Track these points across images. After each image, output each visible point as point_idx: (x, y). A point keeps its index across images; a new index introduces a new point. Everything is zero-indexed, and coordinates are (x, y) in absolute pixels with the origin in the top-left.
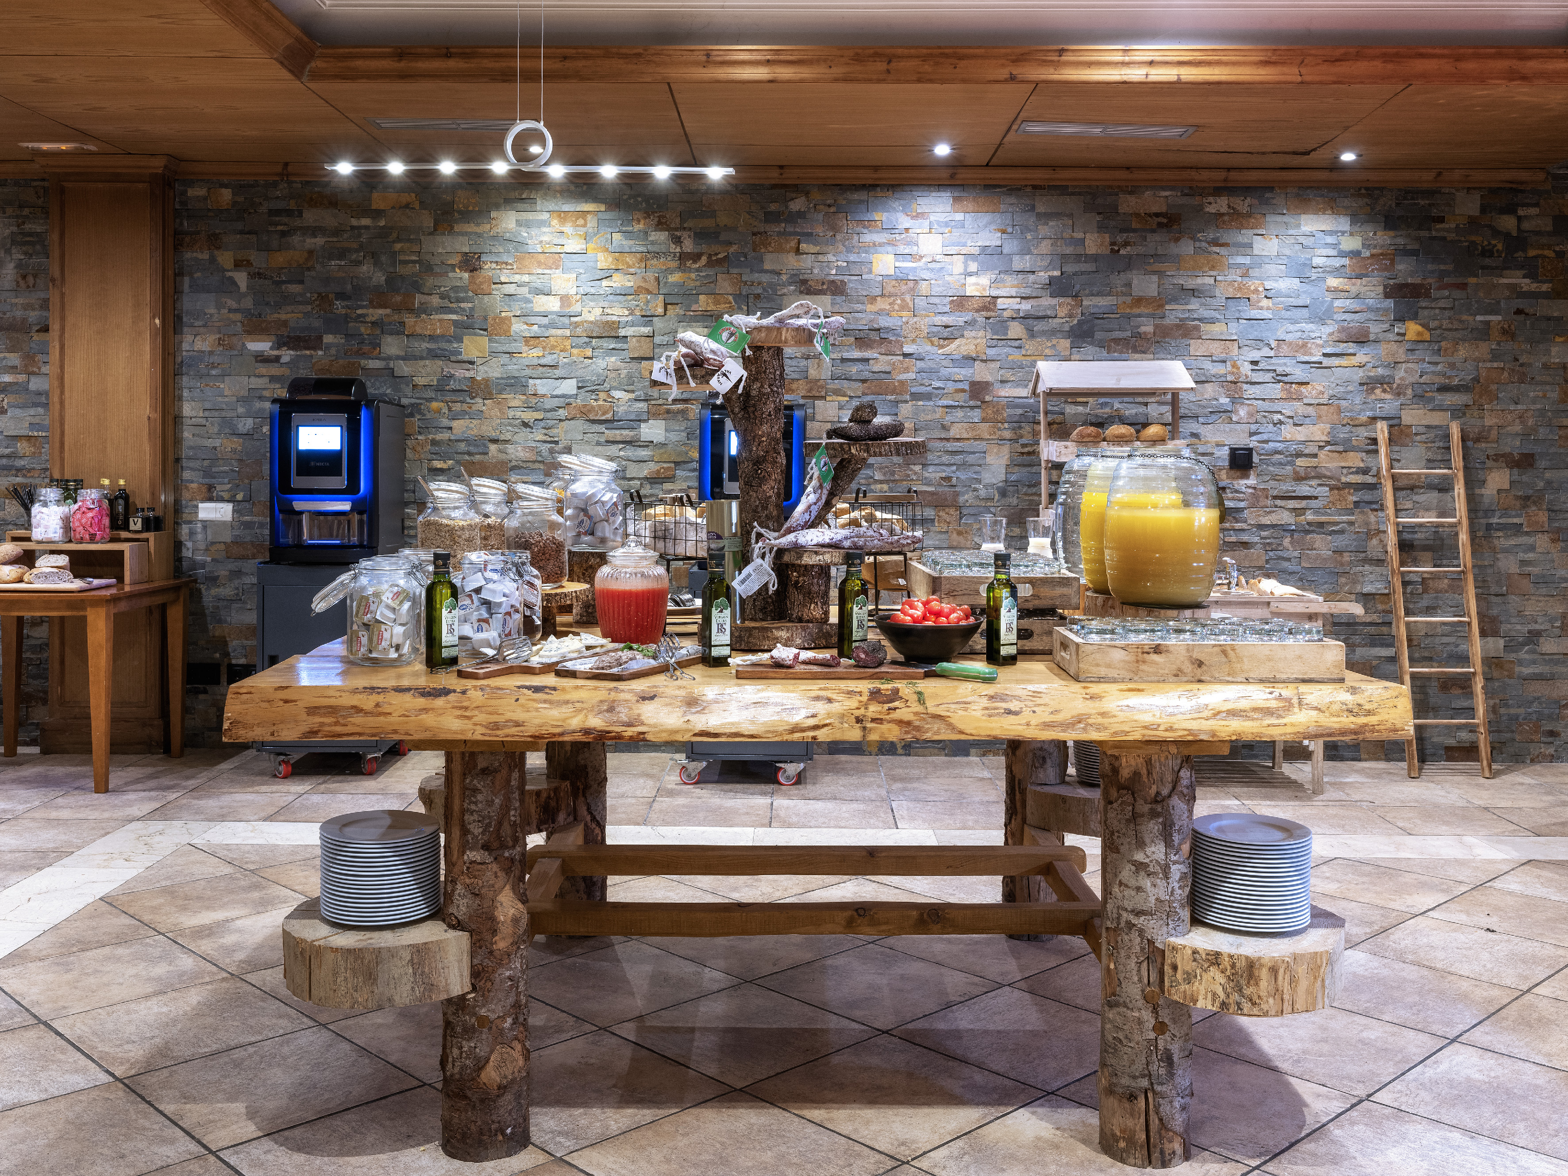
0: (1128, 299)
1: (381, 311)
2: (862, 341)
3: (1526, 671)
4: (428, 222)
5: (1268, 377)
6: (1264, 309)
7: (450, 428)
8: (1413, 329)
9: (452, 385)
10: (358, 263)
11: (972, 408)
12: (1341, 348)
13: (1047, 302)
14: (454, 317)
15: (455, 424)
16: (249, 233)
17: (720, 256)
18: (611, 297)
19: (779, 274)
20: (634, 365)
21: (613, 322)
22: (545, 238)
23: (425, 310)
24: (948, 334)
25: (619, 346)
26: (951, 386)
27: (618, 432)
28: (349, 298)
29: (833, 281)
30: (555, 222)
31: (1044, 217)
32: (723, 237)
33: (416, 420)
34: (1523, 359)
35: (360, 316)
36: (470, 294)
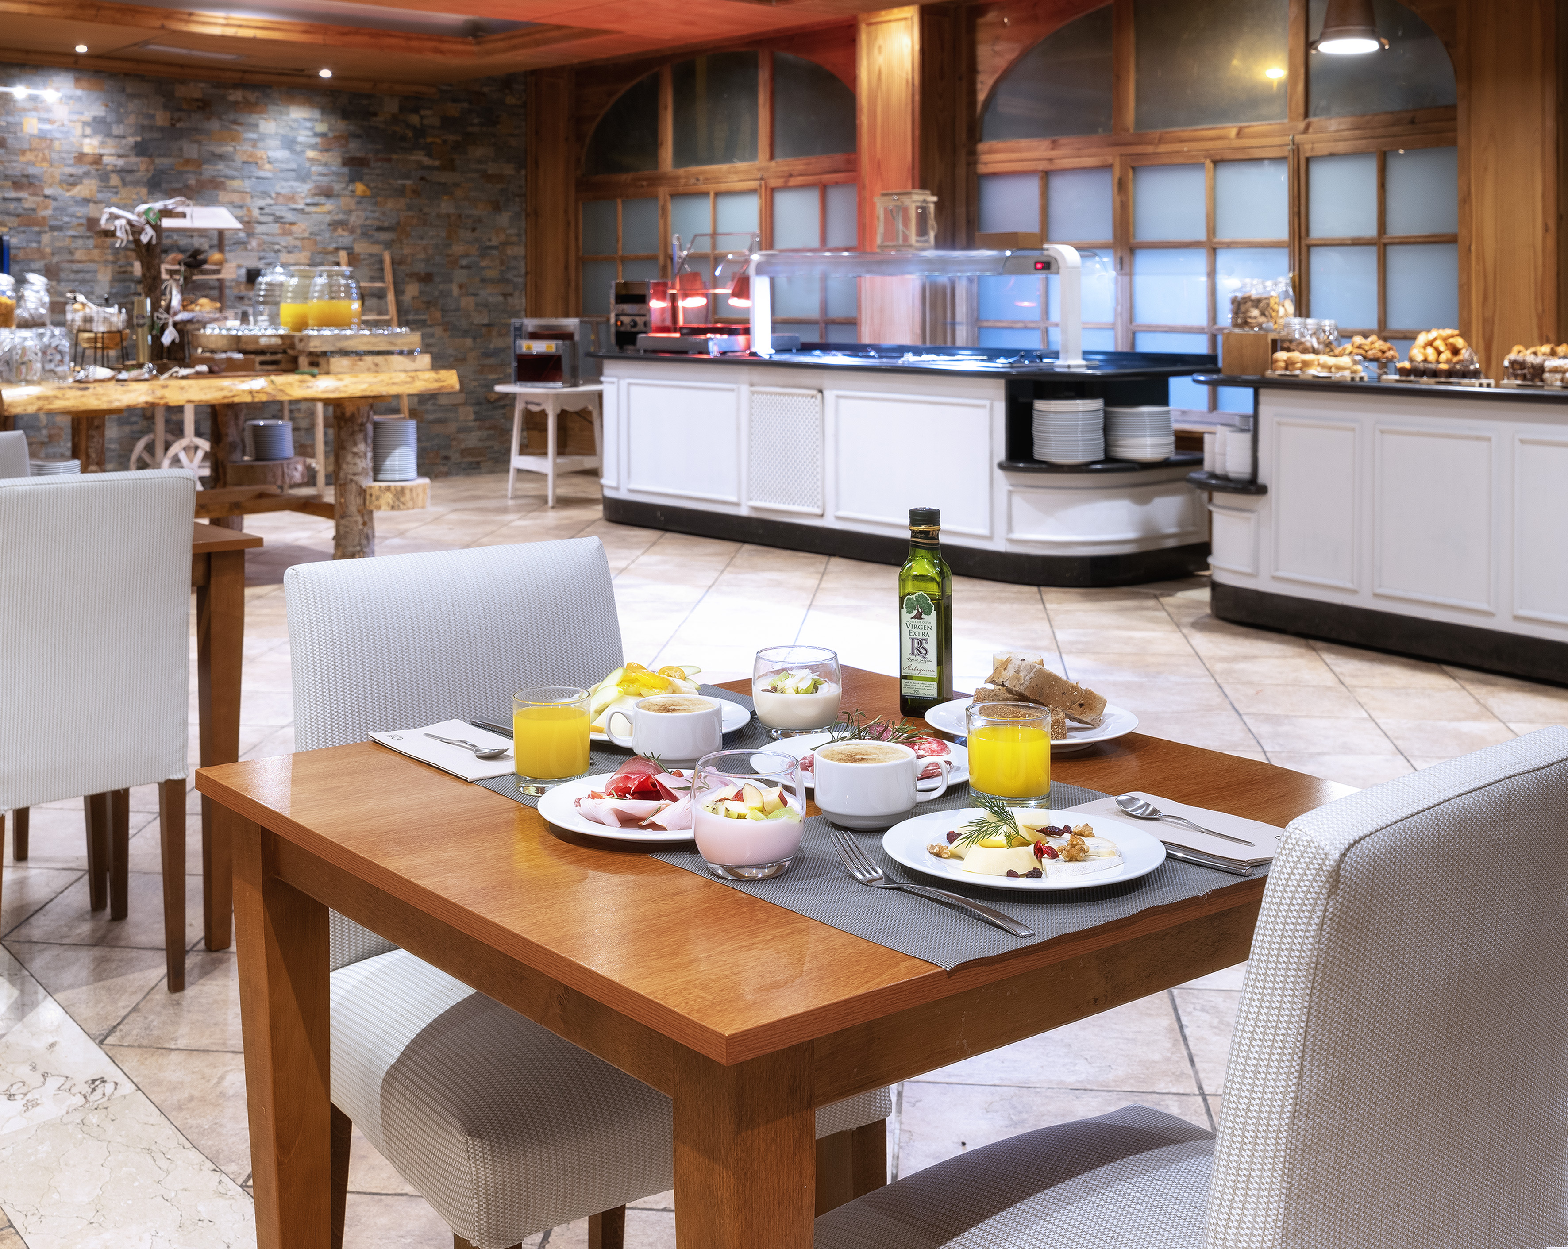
0: (181, 160)
2: (17, 185)
3: (431, 417)
5: (270, 219)
6: (267, 171)
8: (360, 188)
11: (88, 237)
12: (316, 199)
13: (134, 159)
24: (73, 181)
26: (75, 221)
31: (132, 97)
34: (425, 210)
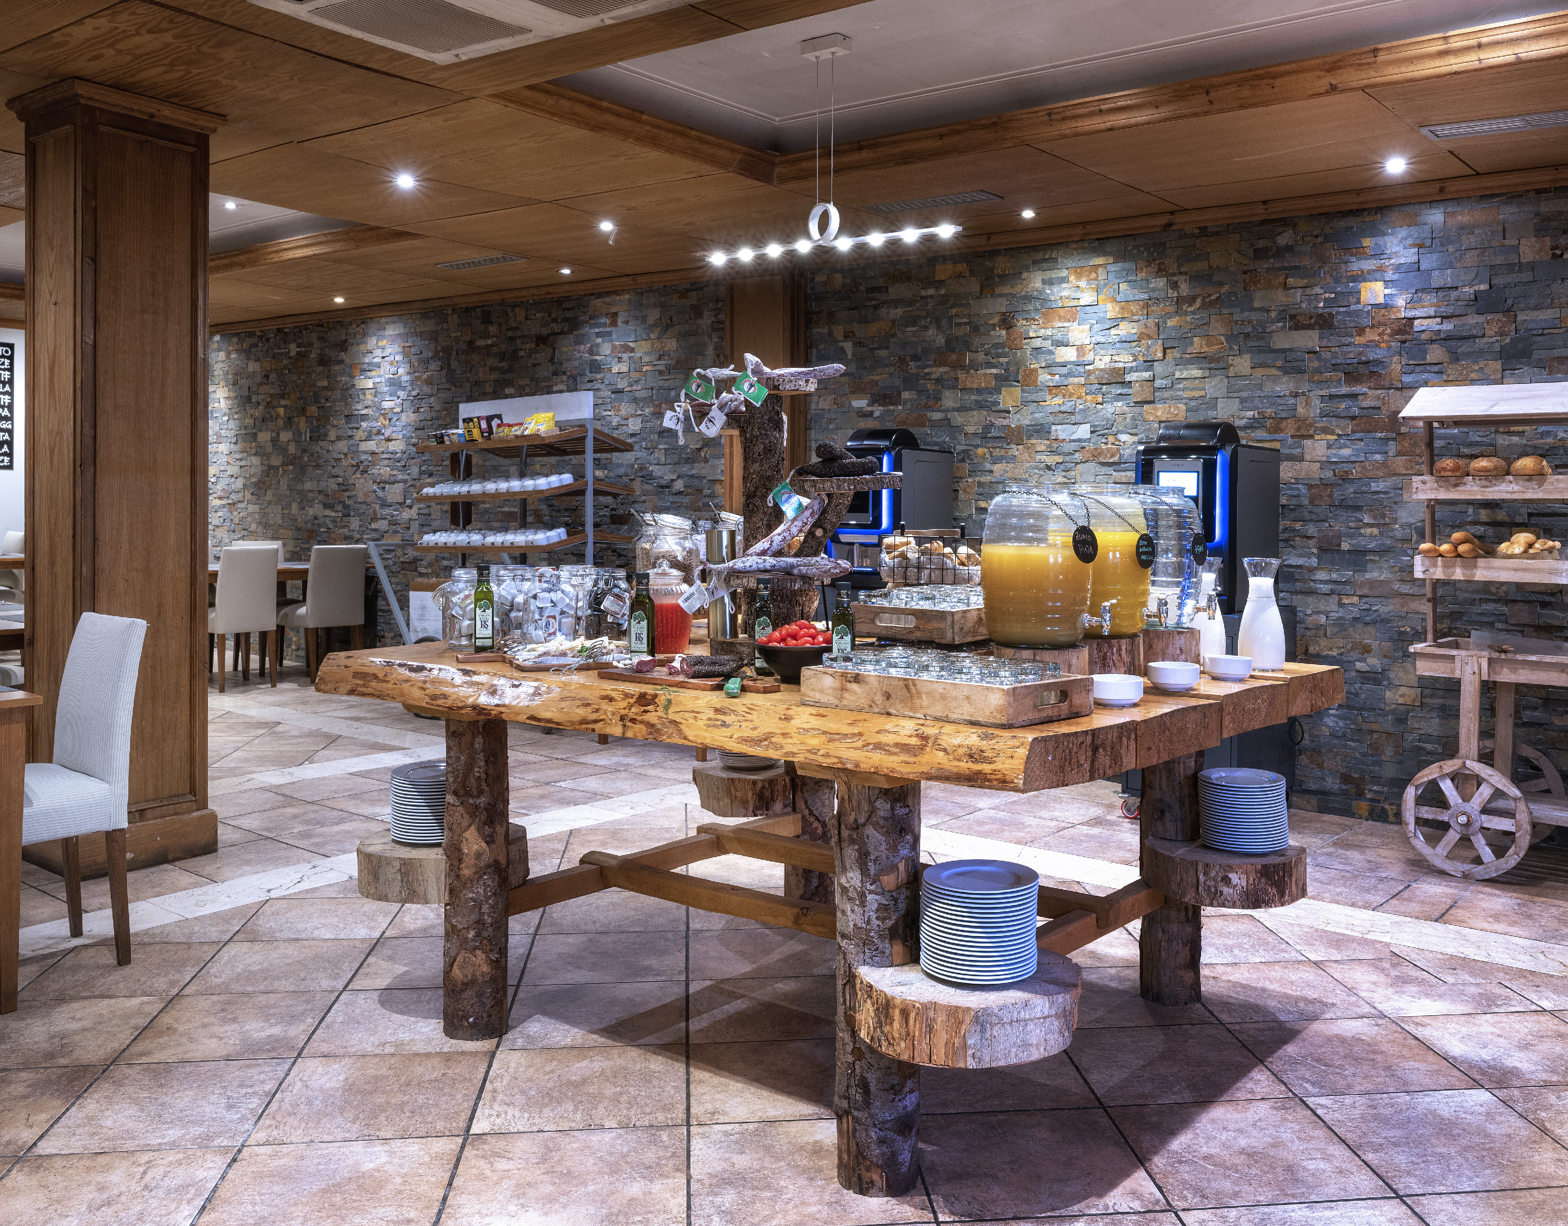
1: (942, 369)
2: (1352, 377)
4: (975, 287)
7: (992, 472)
9: (994, 433)
10: (926, 328)
14: (994, 371)
15: (996, 468)
16: (854, 309)
17: (1213, 298)
18: (1118, 345)
19: (1268, 311)
20: (1137, 410)
21: (1120, 369)
22: (1065, 293)
23: (975, 366)
25: (1124, 391)
27: (1123, 474)
28: (919, 359)
29: (1321, 315)
30: (1072, 278)
32: (1216, 278)
33: (967, 466)
35: (927, 374)
36: (1007, 350)
